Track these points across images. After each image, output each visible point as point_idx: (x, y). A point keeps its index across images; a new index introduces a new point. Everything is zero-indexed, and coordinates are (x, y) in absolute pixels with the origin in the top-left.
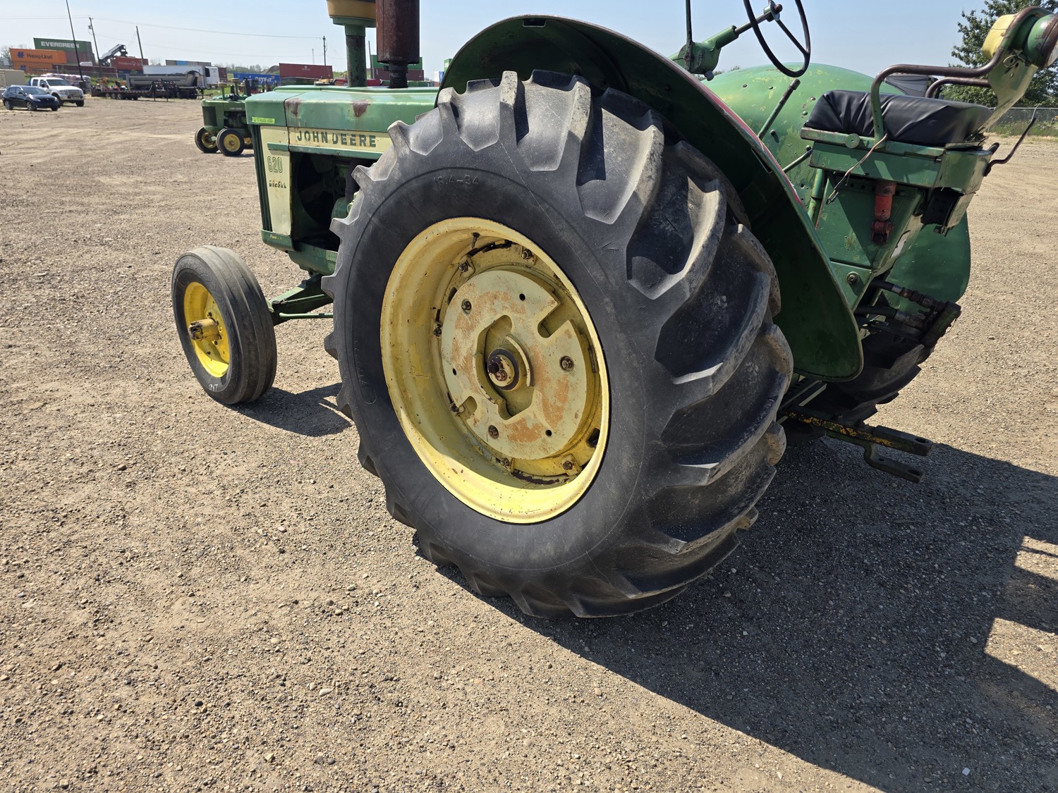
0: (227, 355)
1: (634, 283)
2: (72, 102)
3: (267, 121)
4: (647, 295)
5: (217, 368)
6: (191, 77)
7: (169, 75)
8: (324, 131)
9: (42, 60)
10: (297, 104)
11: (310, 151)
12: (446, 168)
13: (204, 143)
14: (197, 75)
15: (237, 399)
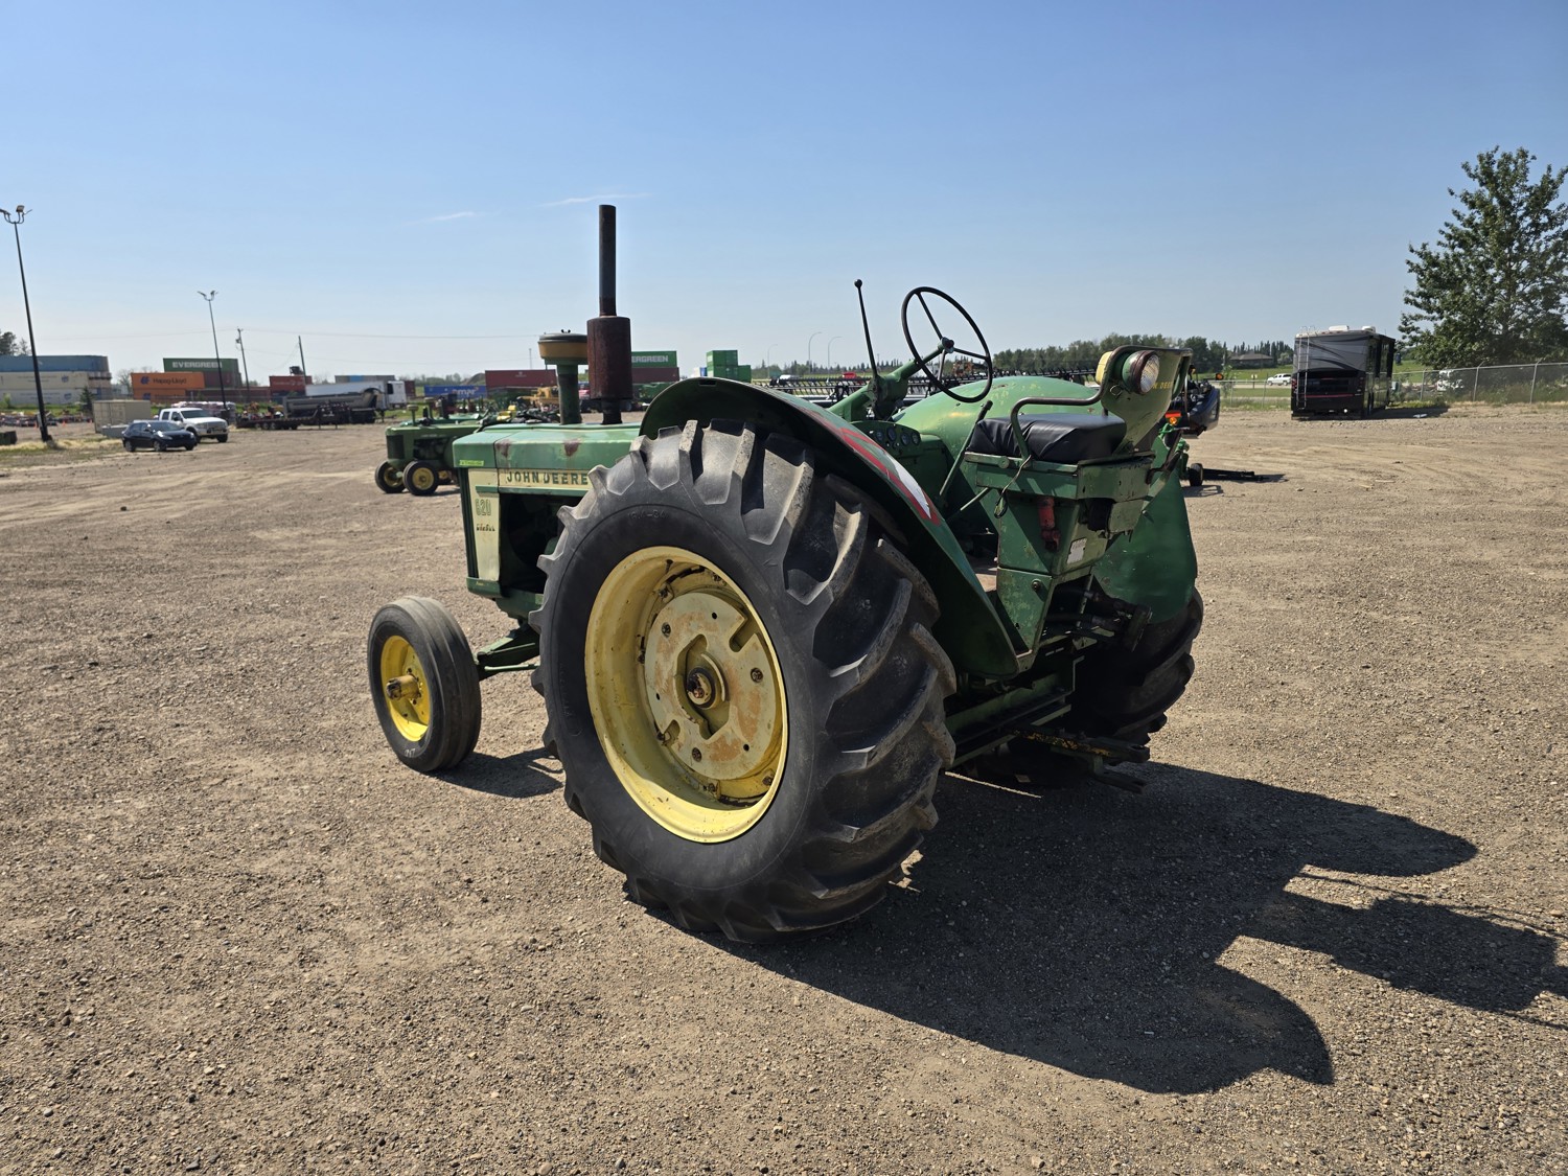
0: (427, 717)
1: (791, 592)
2: (212, 437)
3: (476, 463)
4: (802, 602)
5: (414, 731)
6: (368, 395)
7: (339, 395)
8: (535, 471)
9: (173, 385)
10: (508, 446)
11: (520, 492)
12: (639, 505)
13: (387, 480)
14: (376, 393)
15: (435, 764)
